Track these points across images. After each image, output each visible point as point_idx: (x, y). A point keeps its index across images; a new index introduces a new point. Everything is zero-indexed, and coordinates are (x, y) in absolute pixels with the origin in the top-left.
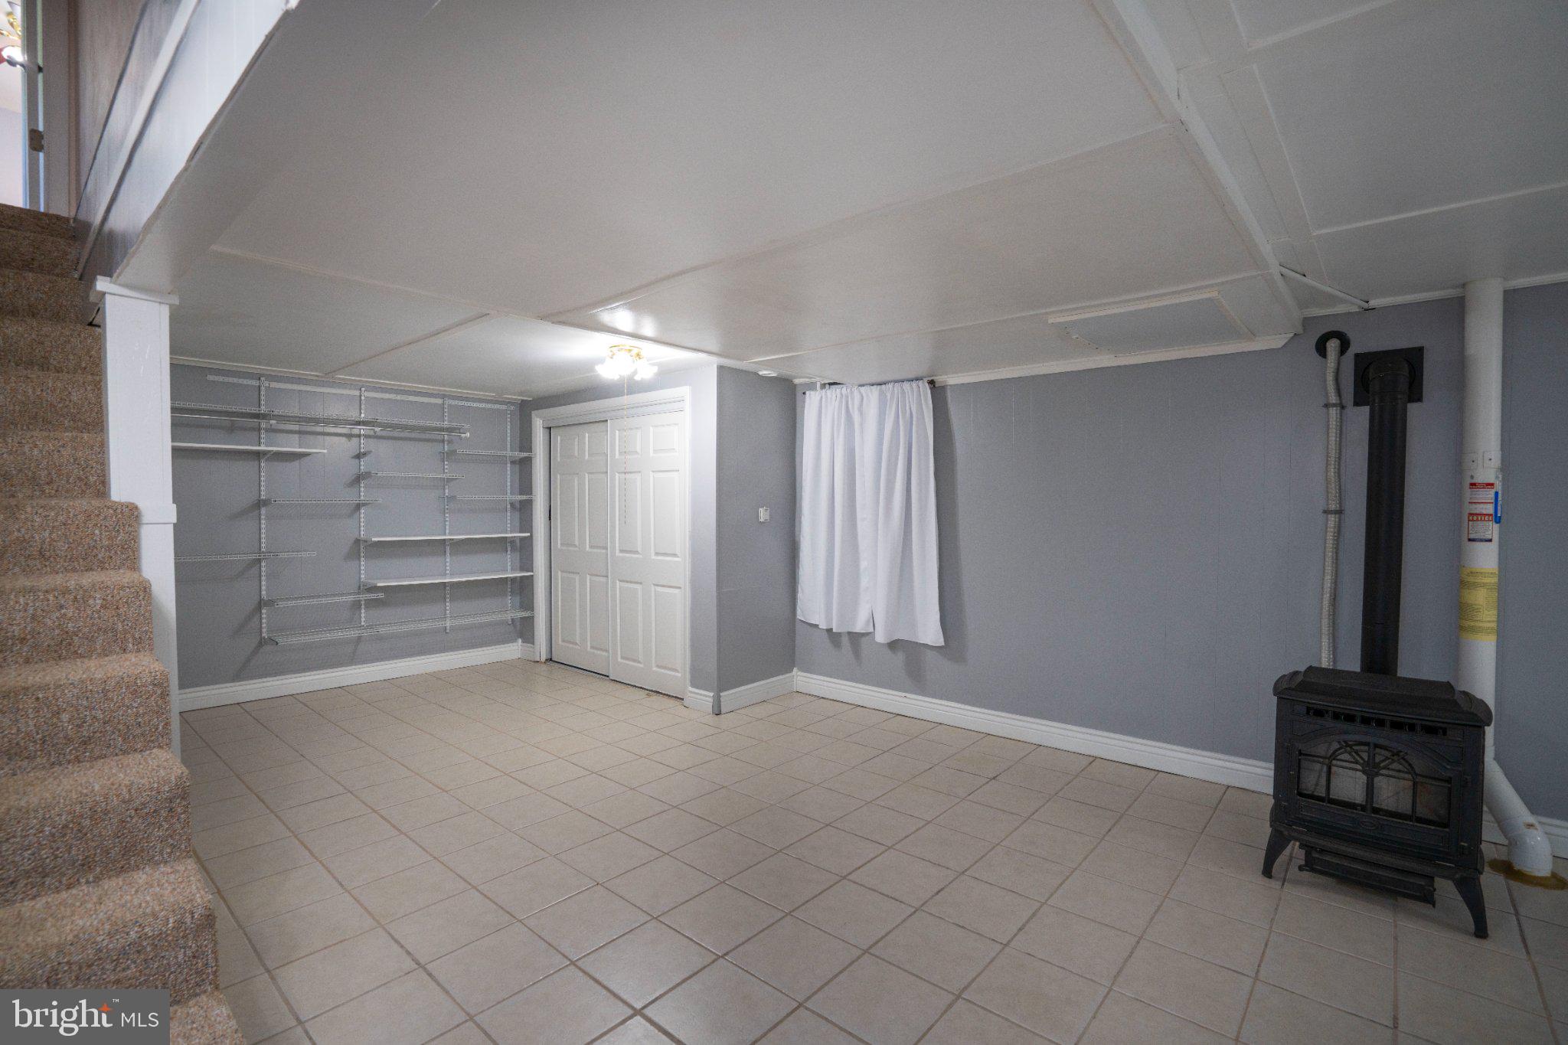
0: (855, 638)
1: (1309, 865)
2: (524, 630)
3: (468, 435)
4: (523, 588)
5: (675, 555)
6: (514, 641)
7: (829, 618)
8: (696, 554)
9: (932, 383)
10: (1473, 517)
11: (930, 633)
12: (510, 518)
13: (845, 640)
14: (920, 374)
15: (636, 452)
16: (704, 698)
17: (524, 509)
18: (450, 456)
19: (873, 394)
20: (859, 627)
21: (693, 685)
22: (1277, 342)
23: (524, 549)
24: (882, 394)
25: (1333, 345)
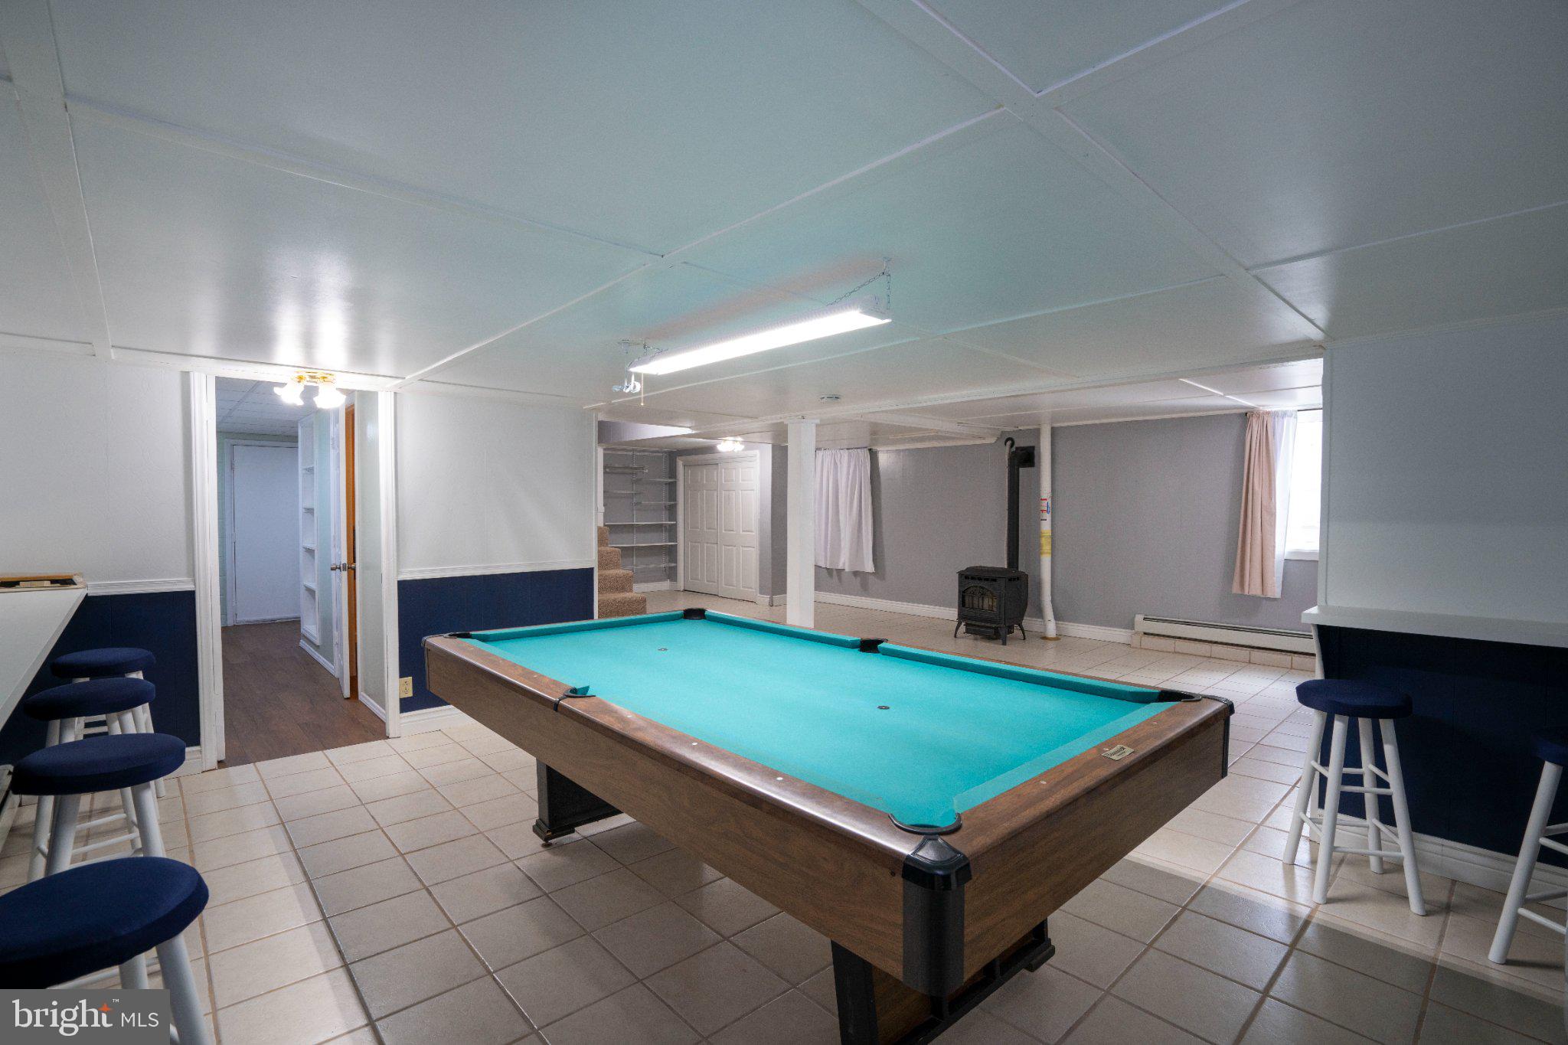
0: (840, 571)
1: (967, 631)
2: (671, 574)
3: (647, 471)
4: (671, 552)
5: (752, 531)
6: (665, 580)
7: (826, 563)
8: (762, 530)
9: (870, 450)
10: (1042, 511)
11: (869, 567)
12: (665, 514)
13: (835, 573)
14: (865, 446)
15: (732, 480)
16: (766, 598)
17: (672, 510)
18: (638, 481)
19: (845, 453)
20: (840, 567)
21: (761, 593)
22: (993, 440)
23: (672, 531)
24: (850, 456)
25: (1009, 443)
